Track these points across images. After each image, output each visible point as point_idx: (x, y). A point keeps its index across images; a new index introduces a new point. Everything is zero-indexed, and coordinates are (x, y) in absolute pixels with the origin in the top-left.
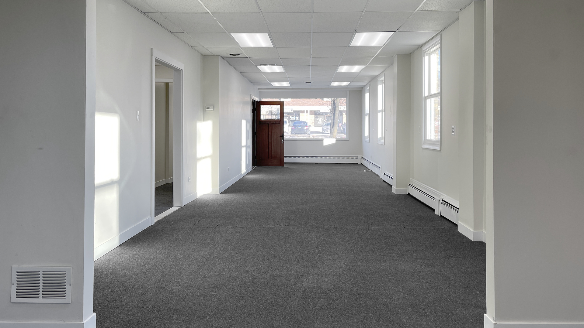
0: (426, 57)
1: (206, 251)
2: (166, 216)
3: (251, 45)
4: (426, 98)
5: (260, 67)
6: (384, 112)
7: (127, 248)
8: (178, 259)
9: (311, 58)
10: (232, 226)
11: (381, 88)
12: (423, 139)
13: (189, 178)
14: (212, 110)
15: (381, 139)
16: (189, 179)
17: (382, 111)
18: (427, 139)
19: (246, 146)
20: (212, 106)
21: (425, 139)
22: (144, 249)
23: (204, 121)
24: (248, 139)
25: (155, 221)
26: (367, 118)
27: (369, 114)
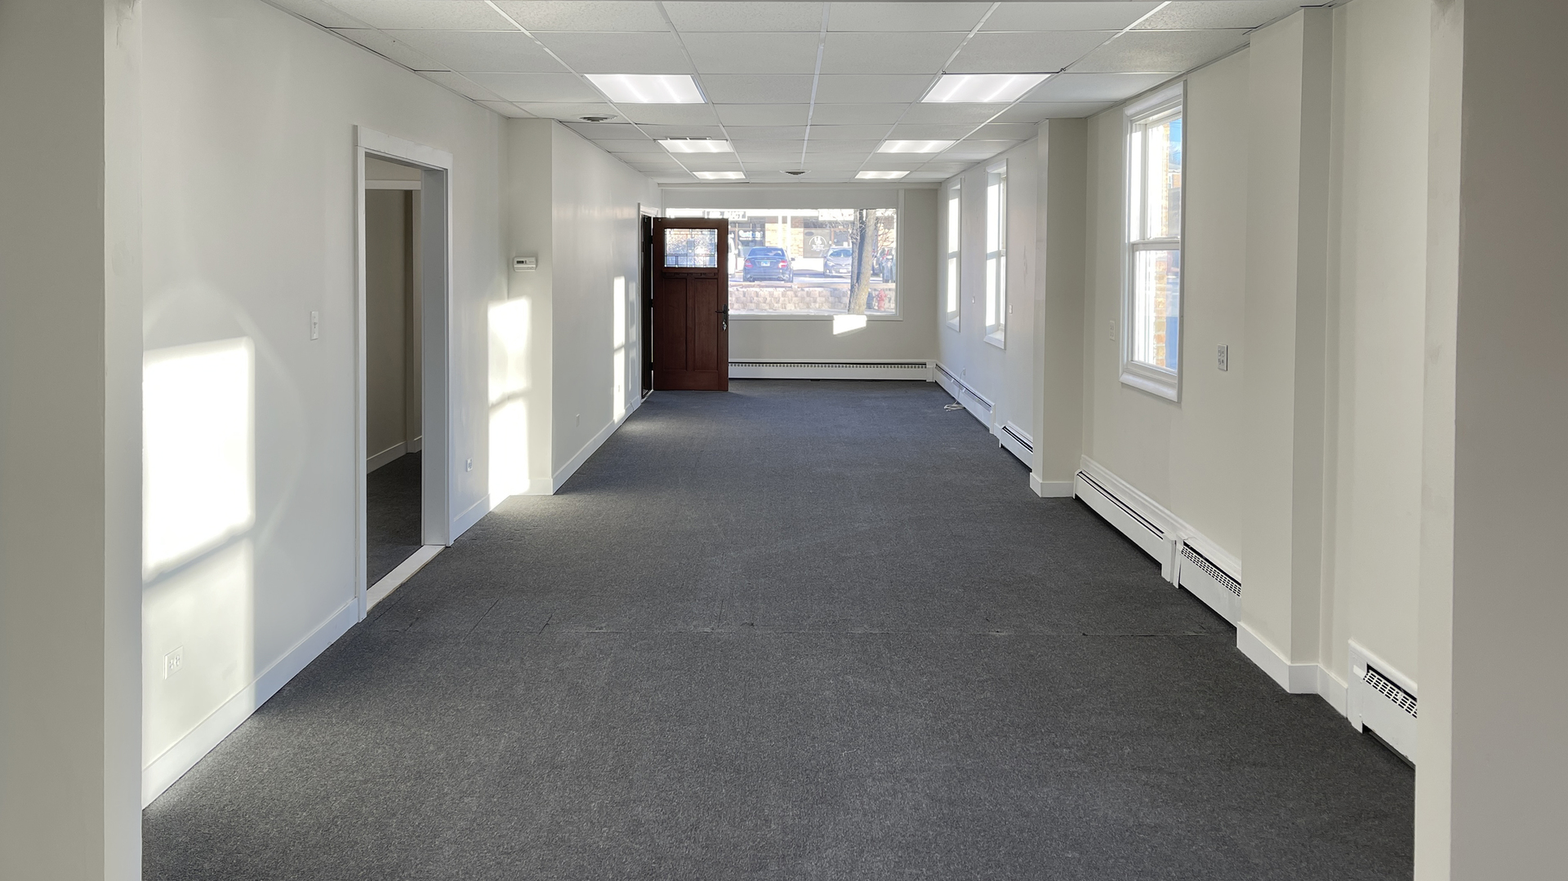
0: (1133, 134)
1: (513, 732)
2: (402, 585)
3: (643, 98)
4: (1134, 247)
5: (664, 143)
6: (1003, 259)
7: (282, 721)
8: (428, 767)
9: (808, 127)
10: (590, 626)
11: (995, 195)
12: (1123, 360)
13: (469, 461)
14: (531, 268)
15: (996, 328)
16: (467, 466)
17: (998, 255)
18: (1136, 358)
19: (627, 346)
20: (532, 257)
21: (1130, 359)
22: (332, 725)
23: (508, 298)
24: (632, 324)
25: (370, 606)
26: (952, 267)
27: (959, 255)
